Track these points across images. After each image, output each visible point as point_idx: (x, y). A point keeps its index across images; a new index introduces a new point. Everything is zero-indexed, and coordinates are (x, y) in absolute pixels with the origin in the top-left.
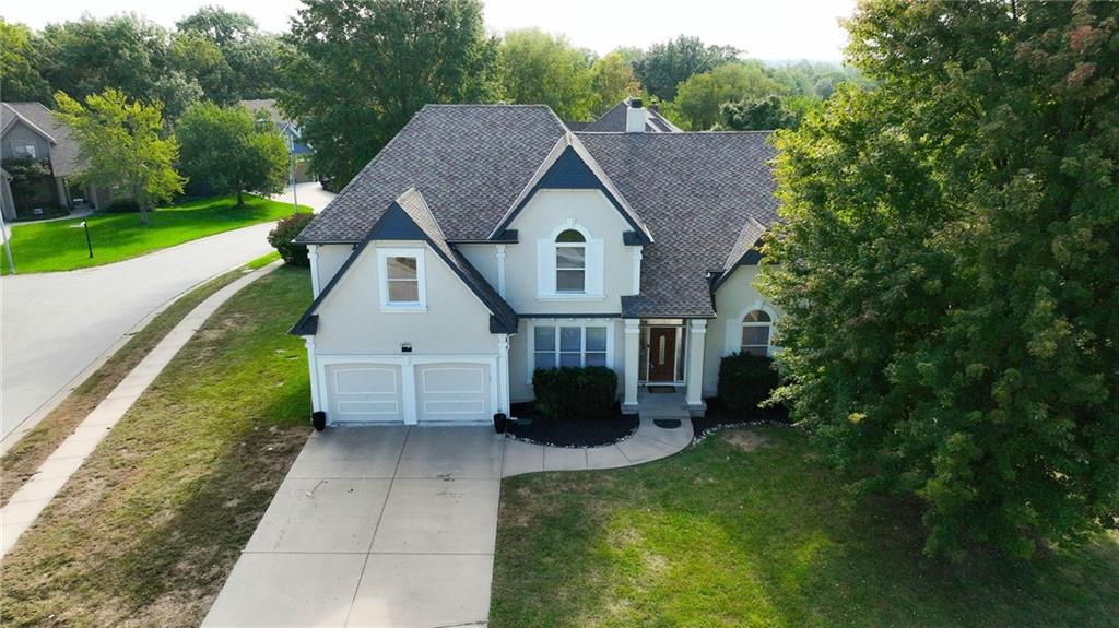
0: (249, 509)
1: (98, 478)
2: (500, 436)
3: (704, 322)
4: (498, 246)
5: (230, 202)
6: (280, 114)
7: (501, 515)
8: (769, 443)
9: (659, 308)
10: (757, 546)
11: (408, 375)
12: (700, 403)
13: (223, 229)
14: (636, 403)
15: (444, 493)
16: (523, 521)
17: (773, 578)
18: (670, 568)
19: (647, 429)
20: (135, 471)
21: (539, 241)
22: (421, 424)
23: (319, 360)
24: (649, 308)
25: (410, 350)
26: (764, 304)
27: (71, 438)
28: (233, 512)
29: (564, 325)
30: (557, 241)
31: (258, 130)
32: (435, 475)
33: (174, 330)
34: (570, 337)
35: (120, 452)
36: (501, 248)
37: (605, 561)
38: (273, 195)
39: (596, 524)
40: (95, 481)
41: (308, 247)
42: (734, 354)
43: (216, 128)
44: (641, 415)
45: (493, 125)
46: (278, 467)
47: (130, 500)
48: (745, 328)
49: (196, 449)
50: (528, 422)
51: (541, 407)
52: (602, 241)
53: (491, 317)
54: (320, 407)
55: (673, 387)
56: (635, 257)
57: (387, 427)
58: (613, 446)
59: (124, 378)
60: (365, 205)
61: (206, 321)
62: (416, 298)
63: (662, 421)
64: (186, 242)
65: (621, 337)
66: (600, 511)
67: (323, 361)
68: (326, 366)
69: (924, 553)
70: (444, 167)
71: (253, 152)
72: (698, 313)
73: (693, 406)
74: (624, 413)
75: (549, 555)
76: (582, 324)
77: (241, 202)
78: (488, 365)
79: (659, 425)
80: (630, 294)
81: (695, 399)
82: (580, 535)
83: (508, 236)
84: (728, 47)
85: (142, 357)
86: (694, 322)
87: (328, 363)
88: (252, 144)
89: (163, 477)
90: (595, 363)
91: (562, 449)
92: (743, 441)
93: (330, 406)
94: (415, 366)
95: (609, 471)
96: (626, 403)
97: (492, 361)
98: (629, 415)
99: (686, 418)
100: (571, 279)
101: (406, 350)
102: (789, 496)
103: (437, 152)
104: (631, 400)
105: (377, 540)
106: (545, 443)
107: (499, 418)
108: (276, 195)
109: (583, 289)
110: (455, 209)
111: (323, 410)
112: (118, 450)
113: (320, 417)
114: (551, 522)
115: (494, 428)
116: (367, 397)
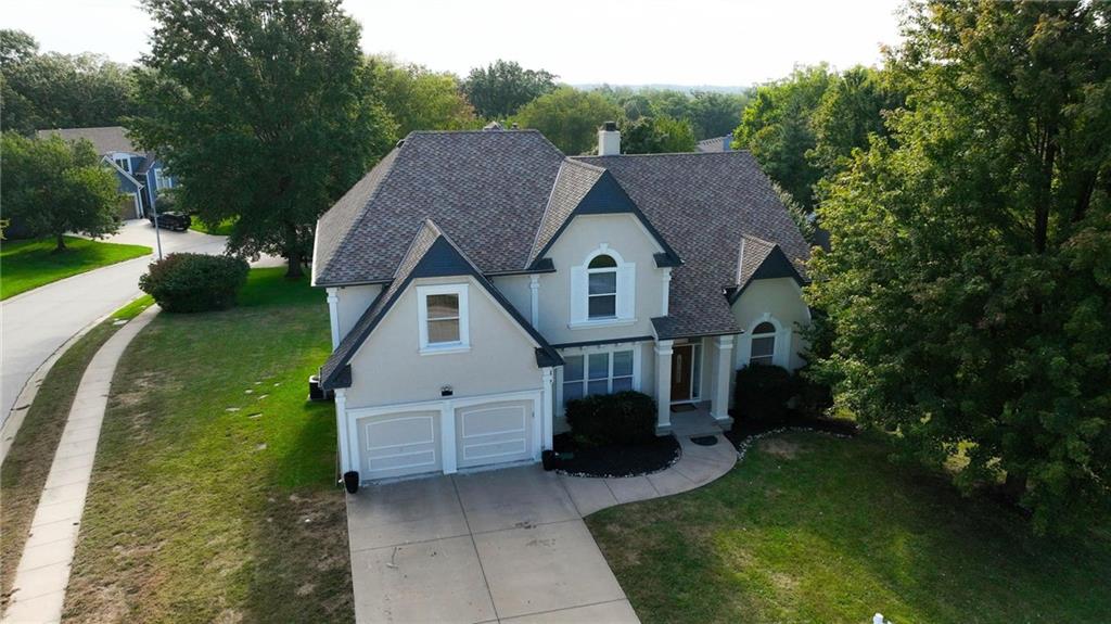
0: (332, 593)
1: (106, 585)
2: (551, 474)
3: (731, 337)
4: (532, 276)
5: (49, 245)
6: (133, 144)
7: (607, 557)
8: (804, 448)
9: (690, 327)
10: (856, 549)
11: (448, 420)
12: (727, 417)
13: (56, 276)
14: (669, 424)
15: (535, 542)
16: (633, 558)
17: (890, 578)
18: (798, 583)
19: (689, 449)
20: (152, 570)
21: (573, 269)
22: (462, 472)
23: (350, 415)
24: (681, 328)
25: (450, 393)
26: (771, 315)
27: (30, 543)
28: (315, 600)
29: (592, 353)
30: (590, 267)
31: (79, 163)
32: (513, 523)
33: (77, 398)
34: (599, 364)
35: (114, 550)
36: (535, 278)
37: (736, 587)
38: (106, 235)
39: (705, 551)
40: (107, 590)
41: (328, 290)
42: (745, 366)
43: (27, 162)
44: (679, 435)
45: (489, 151)
46: (332, 540)
47: (172, 605)
48: (753, 340)
49: (214, 533)
50: (570, 456)
51: (581, 438)
52: (634, 264)
53: (537, 349)
54: (351, 466)
55: (690, 404)
56: (664, 279)
57: (425, 480)
58: (668, 469)
59: (52, 460)
60: (382, 241)
61: (112, 384)
62: (457, 338)
63: (701, 438)
64: (16, 294)
65: (653, 358)
66: (703, 537)
67: (354, 415)
68: (358, 420)
69: (1035, 532)
70: (452, 196)
71: (80, 188)
72: (727, 329)
73: (721, 421)
74: (658, 435)
75: (681, 590)
76: (610, 349)
77: (61, 245)
78: (531, 401)
79: (700, 444)
80: (659, 316)
81: (721, 413)
82: (695, 564)
83: (544, 266)
84: (543, 73)
85: (59, 435)
86: (723, 338)
87: (362, 416)
88: (77, 179)
89: (195, 572)
90: (625, 388)
91: (622, 479)
92: (781, 449)
93: (361, 464)
94: (456, 410)
95: (682, 495)
96: (660, 425)
97: (536, 397)
98: (664, 437)
99: (719, 433)
100: (602, 305)
101: (447, 393)
102: (852, 496)
103: (442, 181)
104: (664, 421)
105: (497, 604)
106: (602, 476)
107: (546, 454)
108: (109, 235)
109: (614, 313)
110: (480, 240)
111: (354, 469)
112: (110, 548)
113: (352, 478)
114: (660, 556)
115: (542, 466)
116: (401, 449)
